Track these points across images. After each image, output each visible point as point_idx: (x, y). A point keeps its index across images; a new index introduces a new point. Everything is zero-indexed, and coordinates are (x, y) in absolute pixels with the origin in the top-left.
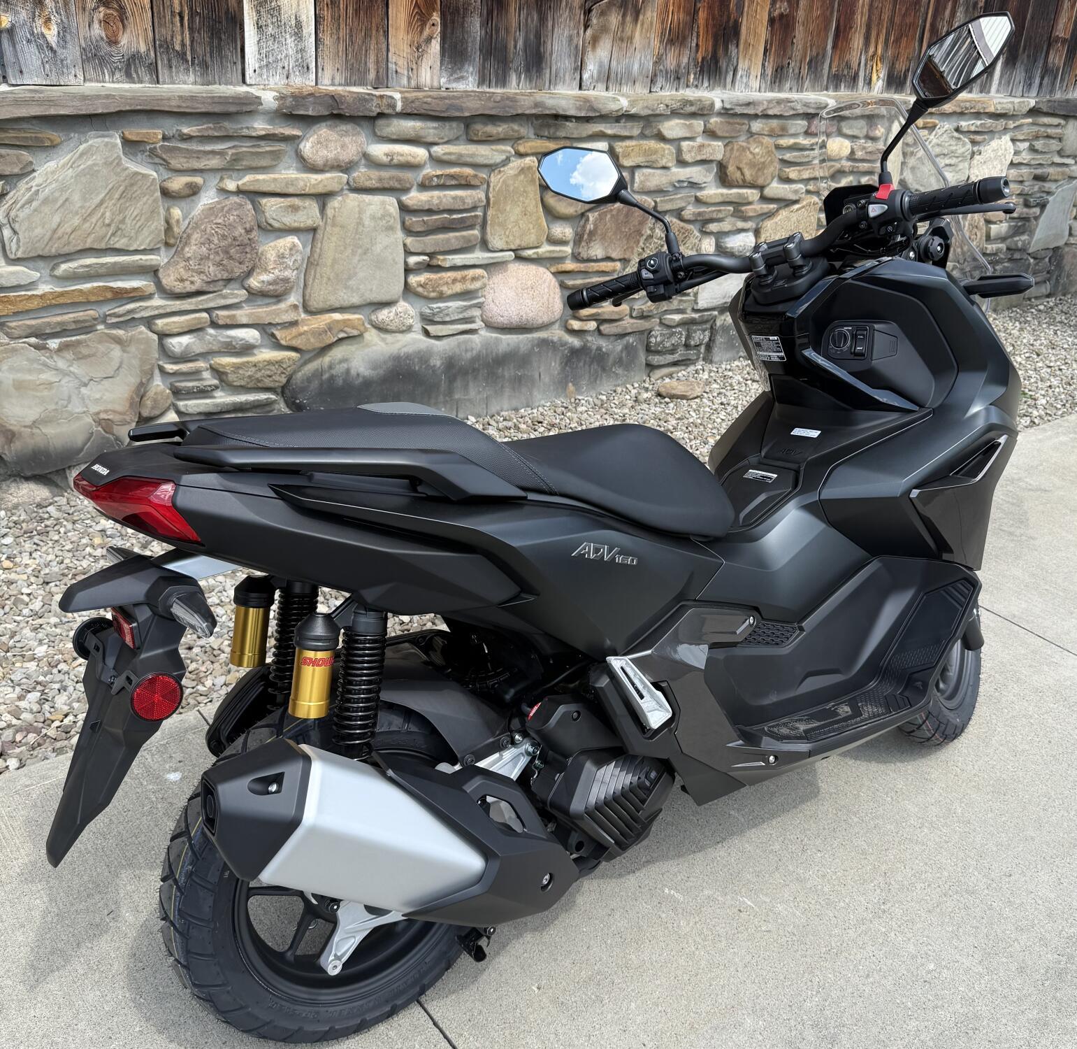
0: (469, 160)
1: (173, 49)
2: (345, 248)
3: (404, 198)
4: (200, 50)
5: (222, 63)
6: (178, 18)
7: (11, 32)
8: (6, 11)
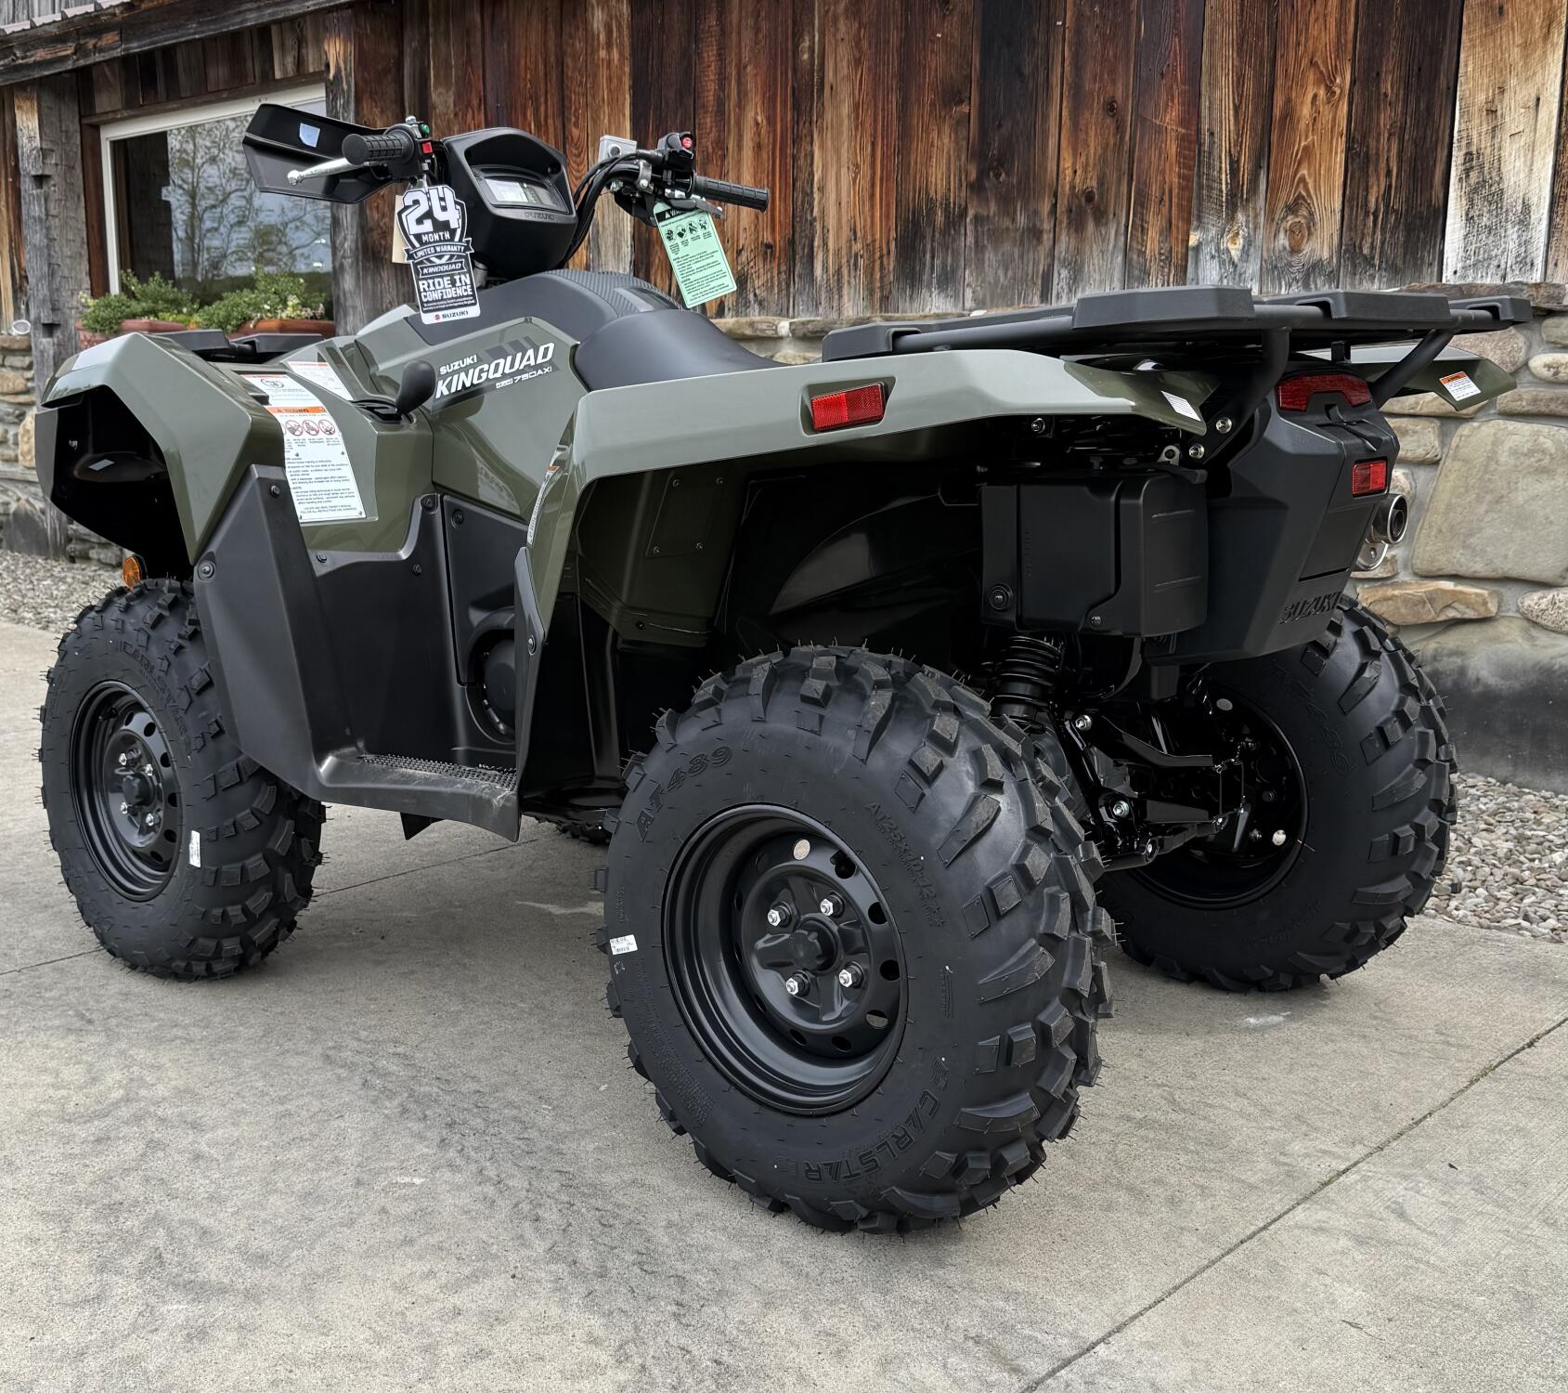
1: (1361, 253)
2: (1467, 491)
4: (1390, 252)
5: (1416, 265)
6: (1372, 218)
7: (1197, 249)
8: (1197, 228)
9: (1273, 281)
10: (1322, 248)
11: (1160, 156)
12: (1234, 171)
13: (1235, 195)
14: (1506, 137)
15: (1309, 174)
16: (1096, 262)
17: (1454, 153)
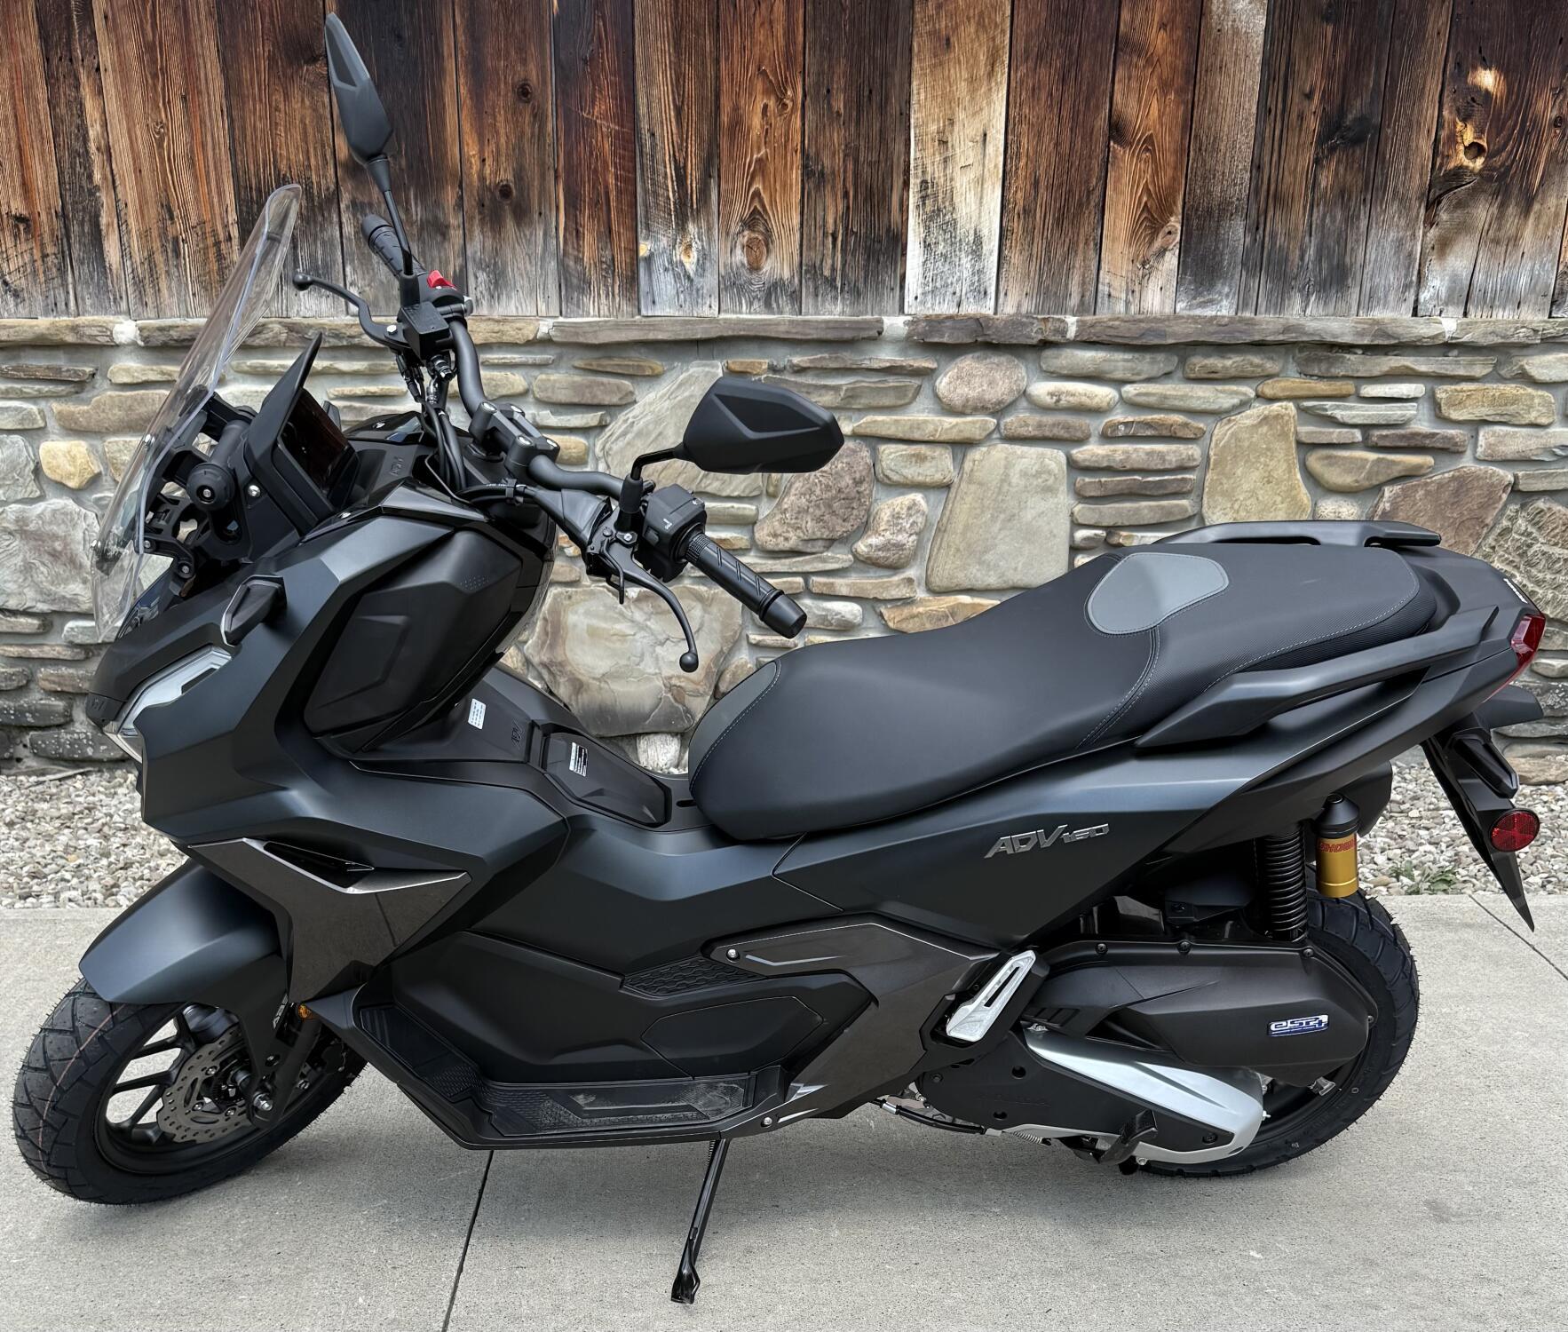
0: (1177, 403)
1: (822, 274)
2: (983, 512)
3: (1074, 452)
4: (851, 276)
5: (877, 289)
6: (830, 239)
7: (649, 260)
8: (646, 239)
9: (731, 299)
10: (782, 264)
11: (591, 154)
12: (681, 178)
13: (685, 204)
14: (957, 168)
15: (764, 188)
16: (521, 266)
17: (912, 181)
